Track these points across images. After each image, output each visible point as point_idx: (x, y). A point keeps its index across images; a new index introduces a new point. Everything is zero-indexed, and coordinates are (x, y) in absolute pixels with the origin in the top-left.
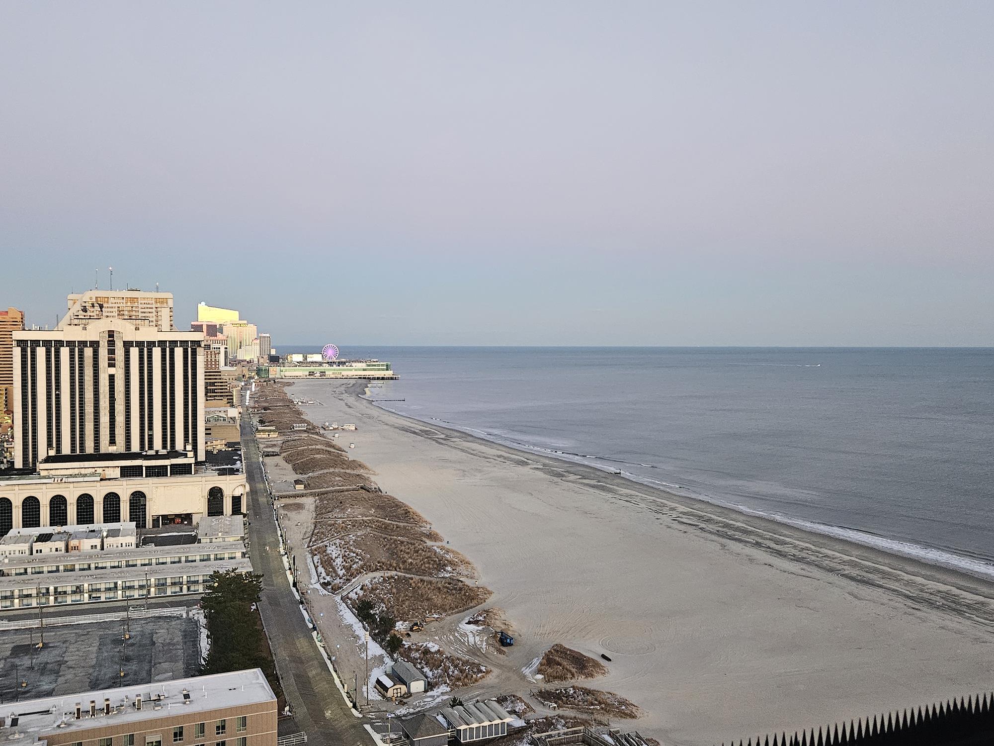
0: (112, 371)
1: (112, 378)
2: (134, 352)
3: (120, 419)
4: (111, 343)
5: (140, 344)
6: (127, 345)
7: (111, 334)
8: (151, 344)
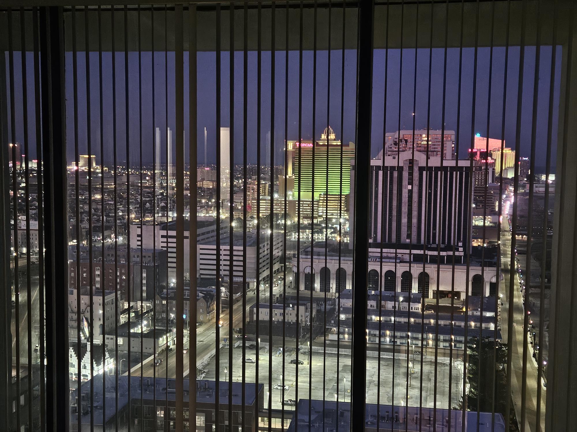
0: (410, 187)
1: (410, 191)
2: (425, 174)
3: (415, 221)
4: (411, 168)
5: (430, 169)
6: (422, 169)
7: (412, 162)
8: (438, 169)
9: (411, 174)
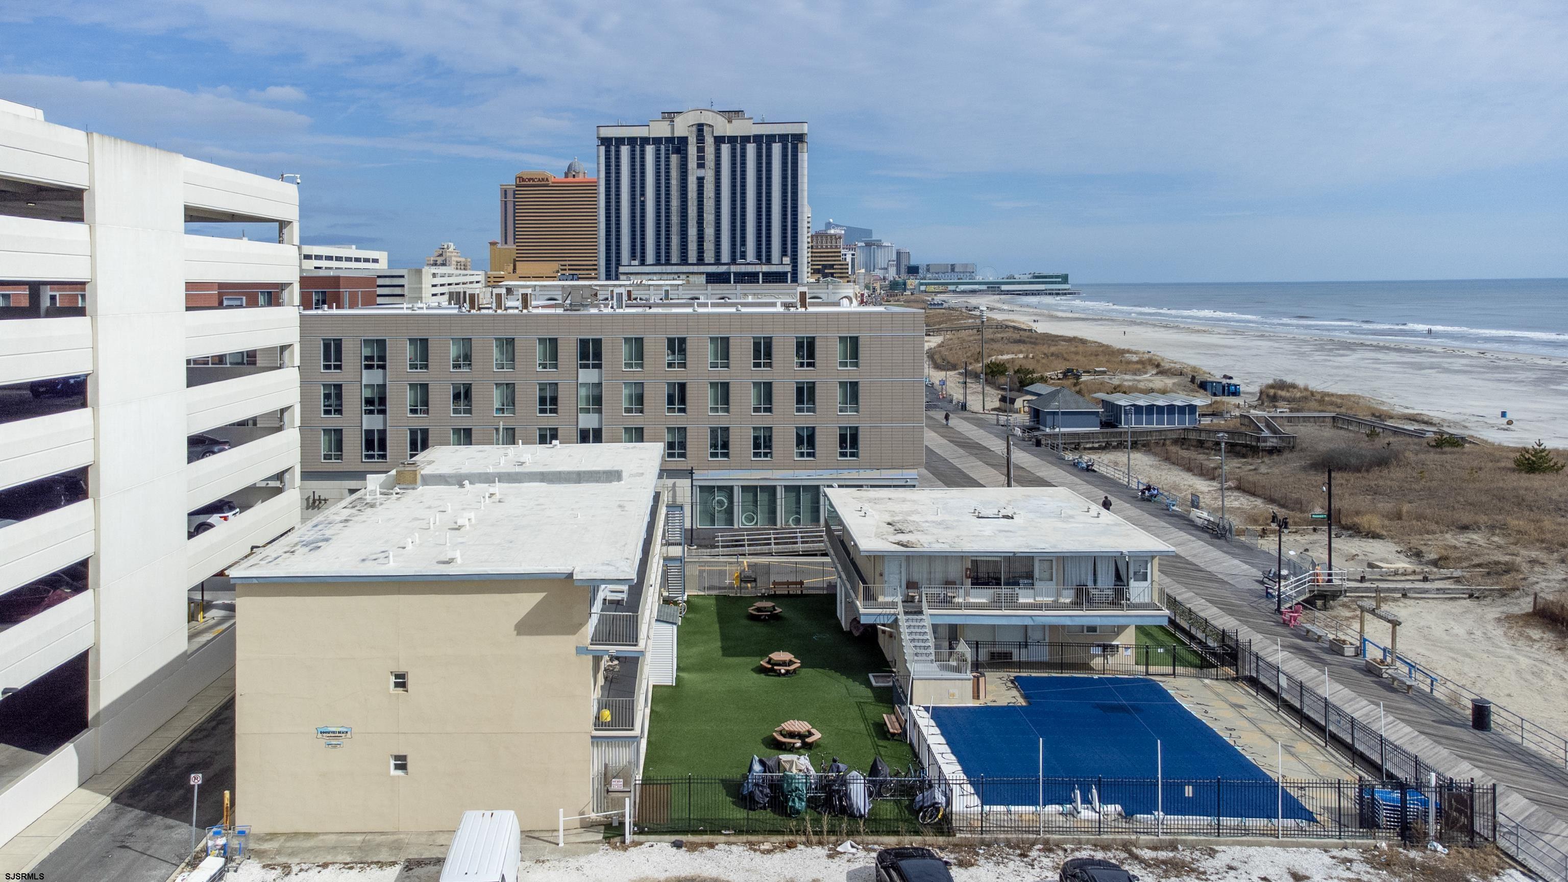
0: (701, 173)
1: (700, 180)
2: (725, 148)
3: (709, 231)
4: (701, 139)
5: (732, 140)
6: (719, 140)
7: (700, 128)
8: (746, 139)
9: (701, 150)
